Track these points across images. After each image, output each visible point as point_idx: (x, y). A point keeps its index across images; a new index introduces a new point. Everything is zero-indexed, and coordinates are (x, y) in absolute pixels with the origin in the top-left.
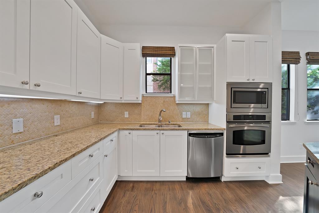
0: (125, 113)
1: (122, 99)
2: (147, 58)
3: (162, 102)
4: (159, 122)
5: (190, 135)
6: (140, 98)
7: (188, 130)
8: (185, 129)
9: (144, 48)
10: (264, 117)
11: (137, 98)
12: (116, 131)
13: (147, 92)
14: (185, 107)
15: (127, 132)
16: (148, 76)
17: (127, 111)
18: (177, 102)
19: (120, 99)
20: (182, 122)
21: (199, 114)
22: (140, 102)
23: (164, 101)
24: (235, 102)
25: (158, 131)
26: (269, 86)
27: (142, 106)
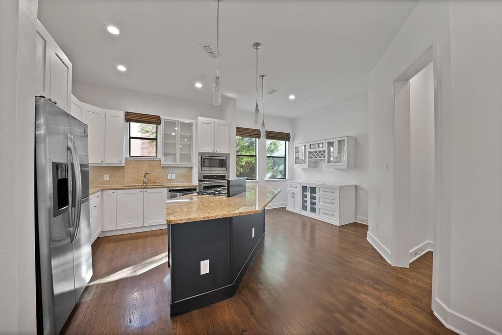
0: (105, 176)
1: (103, 163)
2: (131, 123)
3: (147, 165)
4: (144, 184)
5: (170, 191)
6: (124, 162)
7: (168, 188)
8: (166, 187)
9: (127, 114)
10: (224, 177)
11: (120, 162)
12: (99, 191)
13: (131, 155)
14: (170, 169)
15: (111, 192)
16: (131, 140)
17: (106, 174)
18: (162, 166)
19: (101, 163)
20: (167, 183)
21: (184, 176)
22: (123, 165)
23: (149, 165)
24: (204, 166)
25: (142, 190)
26: (227, 156)
27: (126, 170)
